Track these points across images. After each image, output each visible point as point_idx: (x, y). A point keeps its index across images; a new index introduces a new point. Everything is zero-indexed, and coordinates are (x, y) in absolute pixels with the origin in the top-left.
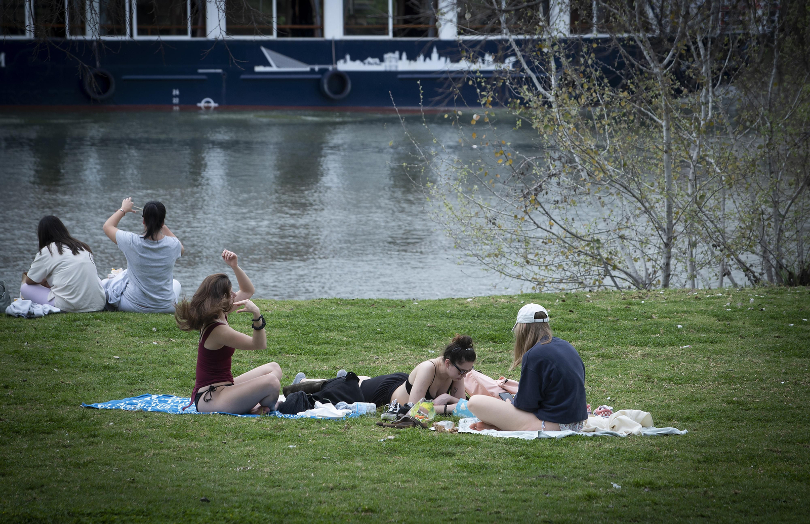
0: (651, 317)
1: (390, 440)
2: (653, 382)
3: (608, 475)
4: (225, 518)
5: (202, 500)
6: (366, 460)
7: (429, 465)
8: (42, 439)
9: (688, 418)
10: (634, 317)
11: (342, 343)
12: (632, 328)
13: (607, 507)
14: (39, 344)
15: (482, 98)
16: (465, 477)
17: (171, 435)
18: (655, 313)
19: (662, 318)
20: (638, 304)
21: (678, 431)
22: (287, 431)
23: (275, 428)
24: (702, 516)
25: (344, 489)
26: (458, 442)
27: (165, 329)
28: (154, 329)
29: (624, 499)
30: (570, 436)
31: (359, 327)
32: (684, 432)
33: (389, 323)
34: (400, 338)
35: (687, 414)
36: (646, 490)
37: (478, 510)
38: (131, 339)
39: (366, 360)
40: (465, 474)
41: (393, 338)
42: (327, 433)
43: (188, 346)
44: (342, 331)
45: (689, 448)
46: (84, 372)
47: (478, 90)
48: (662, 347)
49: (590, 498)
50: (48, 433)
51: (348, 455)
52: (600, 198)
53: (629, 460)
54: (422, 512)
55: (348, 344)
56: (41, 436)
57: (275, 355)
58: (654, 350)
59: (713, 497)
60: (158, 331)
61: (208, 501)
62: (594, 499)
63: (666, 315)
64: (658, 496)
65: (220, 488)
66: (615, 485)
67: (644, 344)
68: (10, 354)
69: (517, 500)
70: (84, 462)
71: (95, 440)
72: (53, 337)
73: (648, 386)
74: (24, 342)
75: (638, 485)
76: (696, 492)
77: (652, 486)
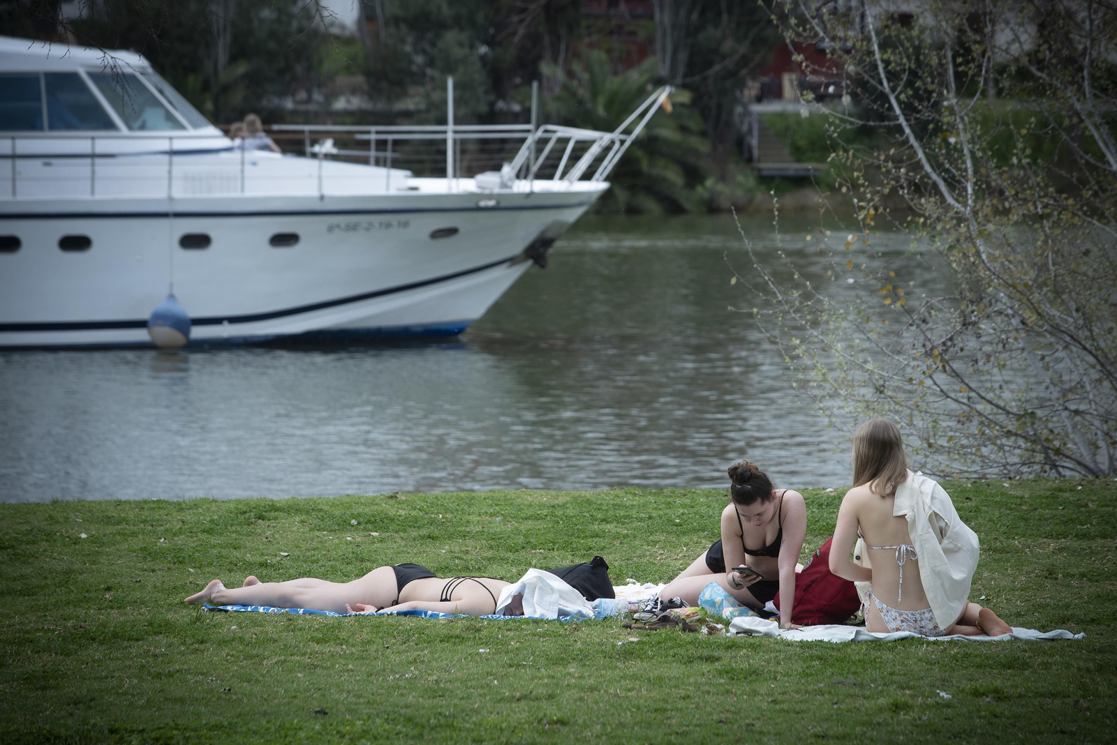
0: (1086, 506)
1: (632, 642)
2: (1056, 579)
3: (938, 683)
4: (338, 732)
5: (317, 712)
6: (585, 665)
7: (676, 670)
8: (126, 647)
9: (1093, 621)
10: (1061, 505)
11: (617, 536)
12: (1052, 518)
13: (920, 719)
14: (180, 540)
15: (860, 211)
16: (721, 684)
17: (313, 639)
18: (1093, 501)
19: (1102, 506)
20: (1071, 491)
21: (1069, 635)
22: (485, 632)
23: (468, 629)
24: (1063, 732)
25: (537, 699)
26: (730, 644)
27: (369, 522)
28: (354, 522)
29: (949, 710)
30: (903, 639)
31: (650, 518)
32: (1080, 636)
33: (696, 513)
34: (703, 531)
35: (1092, 616)
36: (988, 700)
37: (721, 722)
38: (317, 533)
39: (645, 556)
40: (722, 681)
41: (695, 530)
42: (543, 635)
43: (395, 542)
44: (624, 523)
45: (1078, 654)
46: (230, 571)
47: (856, 201)
48: (1089, 540)
49: (897, 707)
50: (138, 640)
51: (562, 659)
52: (1043, 358)
53: (979, 666)
54: (636, 724)
55: (626, 536)
56: (125, 643)
57: (517, 551)
58: (1076, 544)
59: (1088, 709)
60: (359, 523)
61: (325, 713)
62: (903, 709)
63: (1109, 503)
64: (1002, 708)
65: (354, 700)
66: (942, 694)
67: (1059, 536)
68: (135, 552)
69: (788, 712)
70: (169, 671)
71: (202, 647)
72: (204, 531)
73: (1048, 584)
74: (160, 538)
75: (977, 694)
76: (1063, 703)
77: (999, 695)
